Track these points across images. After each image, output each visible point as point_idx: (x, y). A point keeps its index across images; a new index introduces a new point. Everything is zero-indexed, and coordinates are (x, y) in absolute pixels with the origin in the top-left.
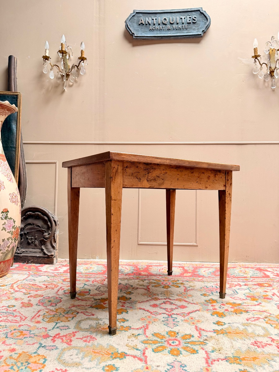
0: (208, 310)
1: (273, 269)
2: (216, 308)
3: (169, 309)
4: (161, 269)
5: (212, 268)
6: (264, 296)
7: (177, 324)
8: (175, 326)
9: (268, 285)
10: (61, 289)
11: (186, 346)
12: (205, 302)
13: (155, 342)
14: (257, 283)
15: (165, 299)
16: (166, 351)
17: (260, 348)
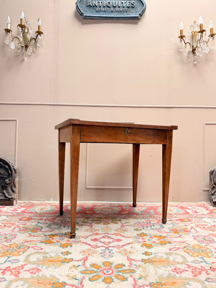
0: (139, 242)
1: (192, 207)
2: (145, 241)
3: (107, 242)
4: (104, 208)
5: (144, 207)
6: (184, 229)
7: (112, 255)
8: (110, 257)
9: (187, 220)
10: (17, 227)
11: (118, 274)
12: (137, 236)
13: (92, 272)
14: (179, 218)
15: (104, 234)
16: (100, 280)
17: (178, 274)
